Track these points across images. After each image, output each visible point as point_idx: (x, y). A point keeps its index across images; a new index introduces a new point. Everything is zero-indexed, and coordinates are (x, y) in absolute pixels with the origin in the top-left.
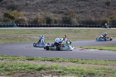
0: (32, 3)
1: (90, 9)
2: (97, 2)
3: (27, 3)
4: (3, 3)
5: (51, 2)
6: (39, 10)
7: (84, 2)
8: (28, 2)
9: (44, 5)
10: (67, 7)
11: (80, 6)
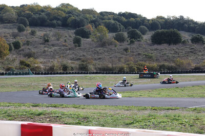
0: (50, 50)
1: (108, 56)
2: (116, 48)
3: (44, 50)
4: (20, 51)
5: (70, 49)
6: (57, 57)
7: (102, 48)
8: (46, 49)
9: (62, 52)
10: (85, 54)
11: (98, 52)
